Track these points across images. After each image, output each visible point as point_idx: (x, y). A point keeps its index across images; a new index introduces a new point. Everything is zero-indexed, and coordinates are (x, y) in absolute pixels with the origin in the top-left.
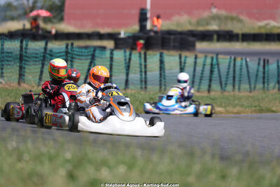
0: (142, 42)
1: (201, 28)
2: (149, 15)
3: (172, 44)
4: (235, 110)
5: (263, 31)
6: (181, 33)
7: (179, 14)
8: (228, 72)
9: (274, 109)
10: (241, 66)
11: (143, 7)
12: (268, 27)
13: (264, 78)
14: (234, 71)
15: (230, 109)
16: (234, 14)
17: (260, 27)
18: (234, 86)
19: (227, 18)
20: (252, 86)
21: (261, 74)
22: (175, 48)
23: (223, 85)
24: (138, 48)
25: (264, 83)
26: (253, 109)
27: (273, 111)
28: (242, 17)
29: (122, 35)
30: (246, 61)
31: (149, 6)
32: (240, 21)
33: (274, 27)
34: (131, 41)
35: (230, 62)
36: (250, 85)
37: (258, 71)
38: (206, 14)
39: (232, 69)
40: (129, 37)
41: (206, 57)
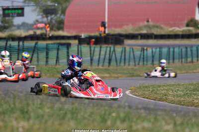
0: (93, 40)
1: (137, 32)
2: (106, 25)
3: (110, 41)
4: (116, 76)
5: (172, 33)
6: (113, 35)
7: (127, 25)
8: (121, 57)
9: (141, 75)
10: (130, 52)
11: (103, 21)
12: (175, 31)
13: (144, 58)
14: (125, 55)
15: (113, 75)
16: (158, 24)
17: (170, 31)
18: (125, 63)
19: (154, 26)
20: (137, 63)
21: (142, 56)
22: (112, 43)
23: (118, 63)
24: (92, 43)
25: (144, 61)
26: (128, 75)
27: (140, 76)
28: (163, 26)
29: (83, 37)
30: (133, 49)
31: (106, 21)
32: (162, 28)
33: (178, 31)
34: (88, 39)
35: (122, 50)
36: (135, 62)
37: (141, 54)
38: (142, 24)
39: (123, 54)
40: (87, 38)
41: (107, 47)
